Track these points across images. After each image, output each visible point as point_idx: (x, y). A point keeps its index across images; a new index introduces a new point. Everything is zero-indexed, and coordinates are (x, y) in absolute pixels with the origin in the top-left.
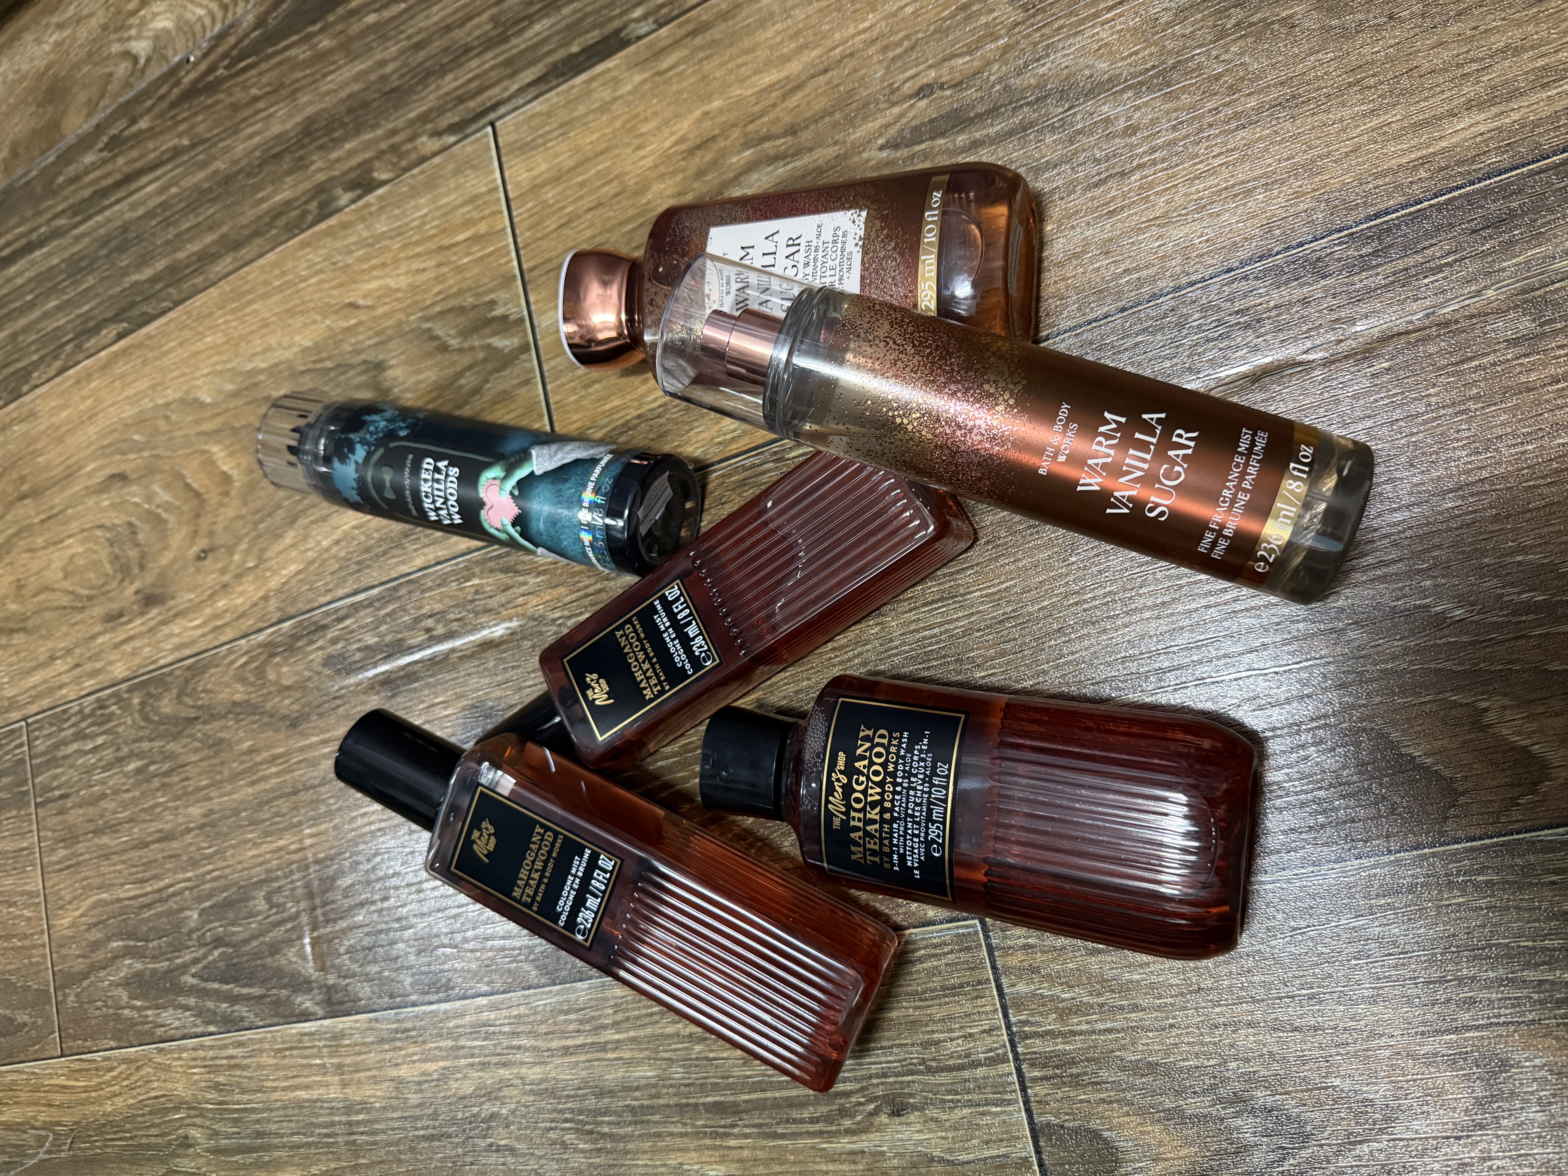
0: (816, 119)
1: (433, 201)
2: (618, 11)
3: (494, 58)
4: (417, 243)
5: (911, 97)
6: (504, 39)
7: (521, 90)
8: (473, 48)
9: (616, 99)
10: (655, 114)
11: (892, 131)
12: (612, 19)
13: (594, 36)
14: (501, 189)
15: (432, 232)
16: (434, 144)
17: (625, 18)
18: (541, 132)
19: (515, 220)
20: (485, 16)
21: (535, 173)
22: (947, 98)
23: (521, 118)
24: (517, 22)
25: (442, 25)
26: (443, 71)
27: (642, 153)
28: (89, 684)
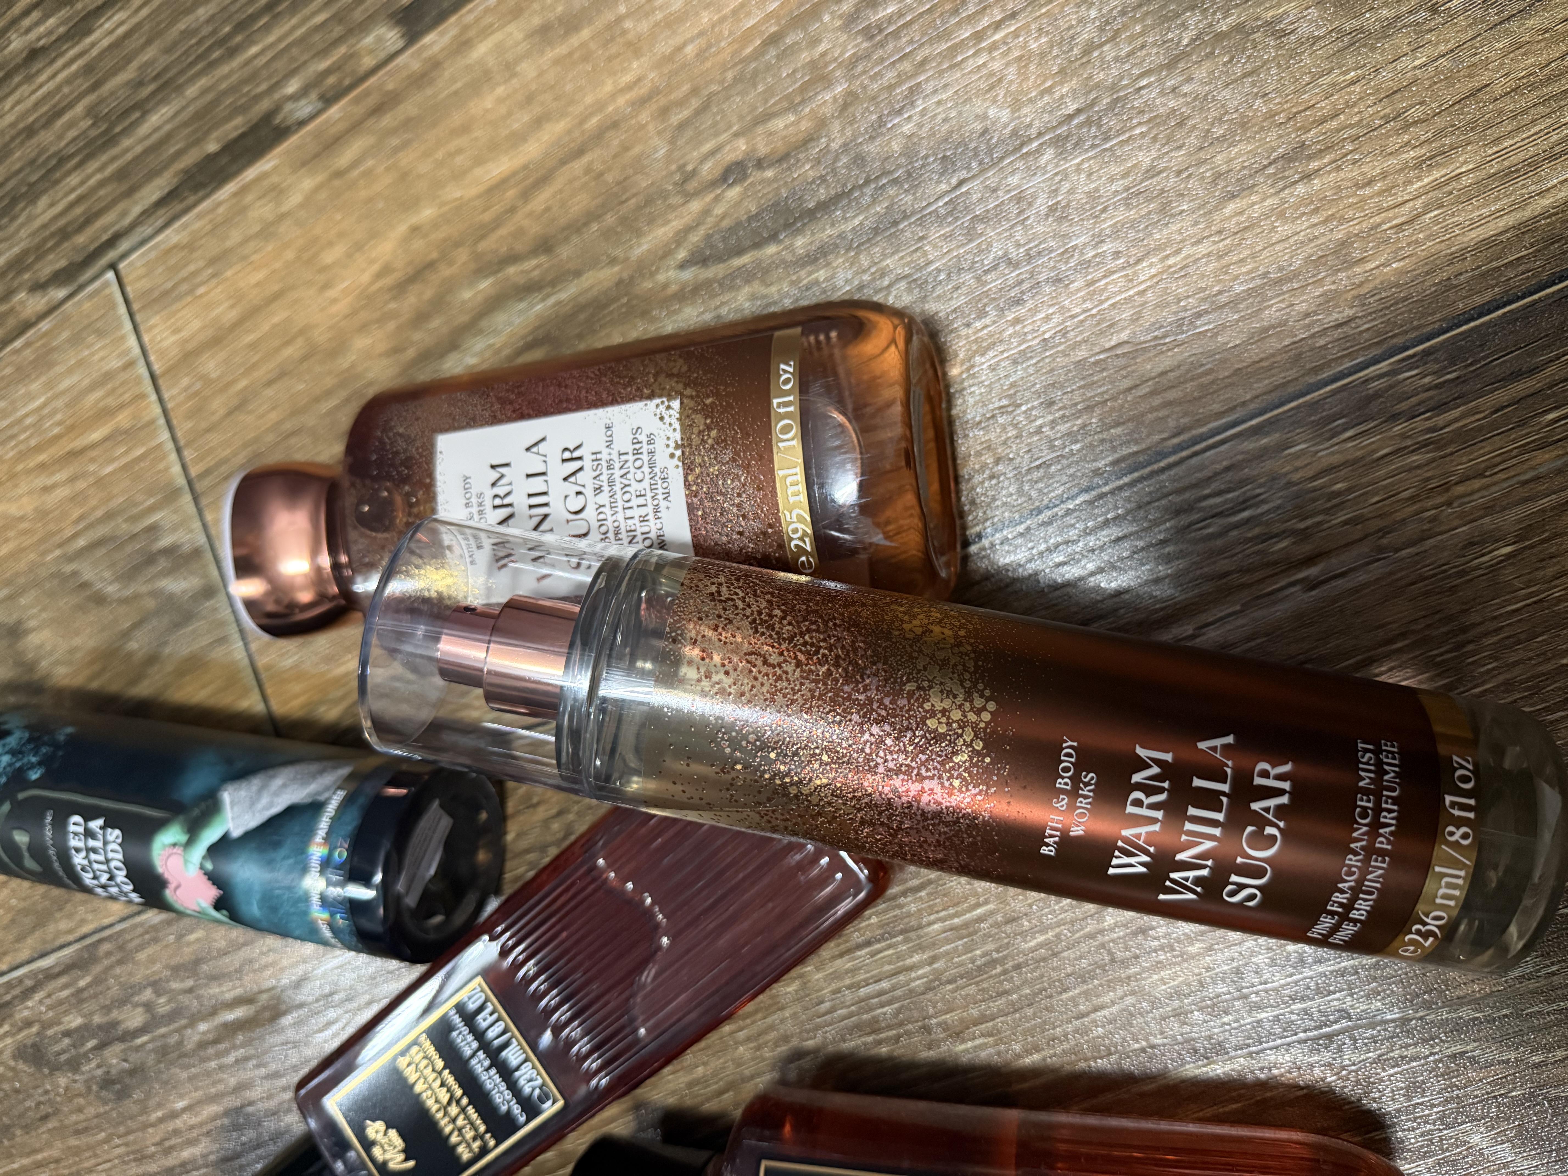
0: (577, 227)
1: (49, 385)
2: (263, 87)
3: (100, 169)
4: (38, 449)
5: (713, 184)
6: (109, 140)
7: (147, 214)
8: (72, 156)
9: (282, 217)
10: (341, 235)
11: (695, 238)
12: (257, 98)
13: (236, 126)
14: (142, 362)
15: (56, 430)
16: (35, 304)
17: (277, 96)
18: (184, 273)
19: (170, 406)
20: (79, 108)
21: (184, 334)
22: (770, 182)
23: (153, 255)
24: (126, 113)
25: (21, 126)
26: (32, 193)
27: (331, 293)
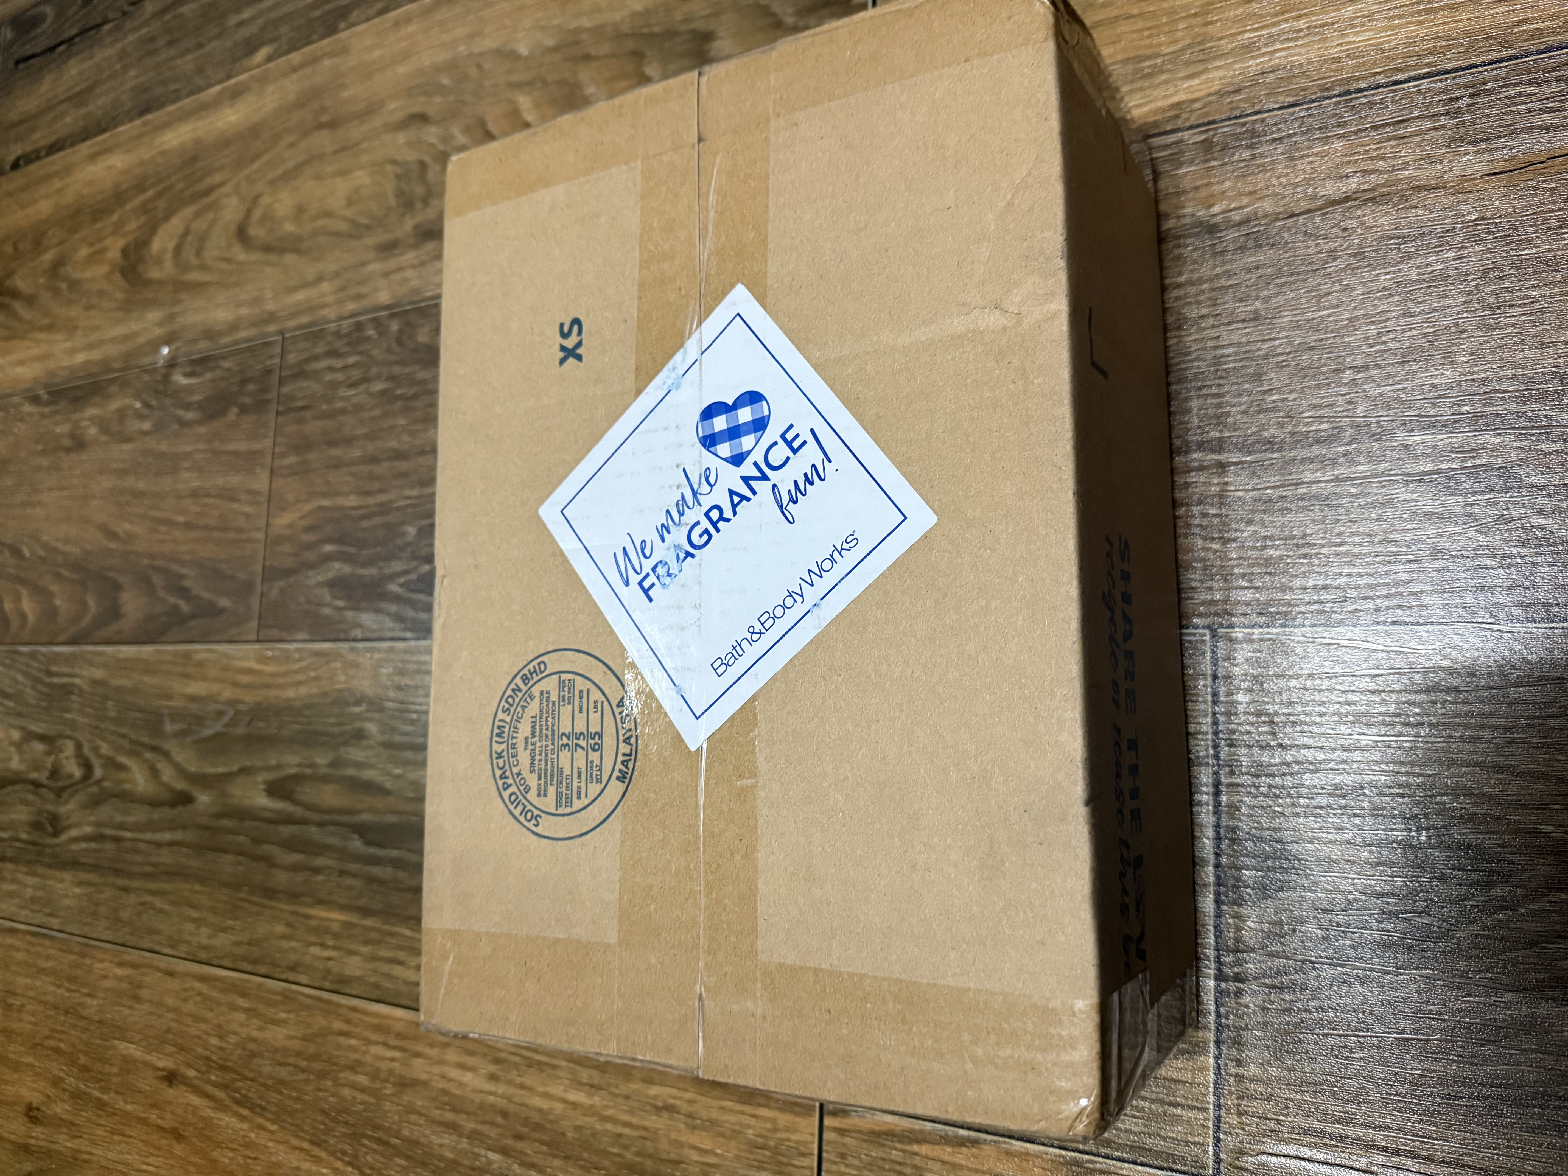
28: (351, 307)
